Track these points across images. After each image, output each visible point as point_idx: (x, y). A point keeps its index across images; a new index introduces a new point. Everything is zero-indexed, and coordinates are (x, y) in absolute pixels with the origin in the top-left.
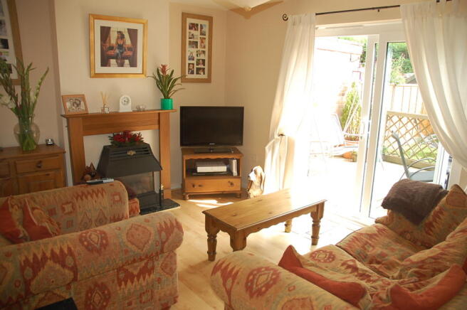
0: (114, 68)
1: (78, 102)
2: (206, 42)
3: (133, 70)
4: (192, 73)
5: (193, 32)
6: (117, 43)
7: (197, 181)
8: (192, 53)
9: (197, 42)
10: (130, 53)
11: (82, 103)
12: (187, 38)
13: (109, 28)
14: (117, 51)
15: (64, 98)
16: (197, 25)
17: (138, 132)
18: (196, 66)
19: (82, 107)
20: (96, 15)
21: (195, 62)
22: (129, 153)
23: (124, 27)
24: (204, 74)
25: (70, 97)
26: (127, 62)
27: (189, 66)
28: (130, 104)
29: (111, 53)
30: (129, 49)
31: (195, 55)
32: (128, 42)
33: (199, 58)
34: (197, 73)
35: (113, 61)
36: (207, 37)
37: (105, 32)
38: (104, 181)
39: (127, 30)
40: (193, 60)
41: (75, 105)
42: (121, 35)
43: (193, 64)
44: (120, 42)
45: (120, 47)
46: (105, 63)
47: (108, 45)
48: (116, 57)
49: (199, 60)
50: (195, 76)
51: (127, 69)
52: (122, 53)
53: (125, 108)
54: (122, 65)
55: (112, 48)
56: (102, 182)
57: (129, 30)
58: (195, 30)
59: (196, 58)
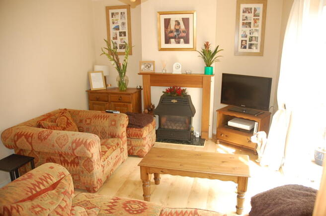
0: (173, 44)
1: (149, 65)
2: (260, 23)
3: (186, 46)
4: (245, 48)
5: (247, 14)
6: (175, 28)
7: (226, 132)
8: (245, 32)
9: (250, 23)
10: (184, 35)
11: (152, 66)
12: (241, 19)
13: (170, 19)
14: (175, 33)
15: (141, 63)
16: (251, 9)
17: (184, 88)
18: (248, 42)
19: (152, 69)
20: (161, 12)
21: (247, 39)
22: (172, 101)
23: (179, 17)
24: (257, 48)
25: (144, 63)
26: (182, 40)
27: (242, 42)
28: (180, 68)
29: (171, 35)
30: (184, 32)
31: (248, 33)
32: (182, 27)
33: (251, 36)
34: (250, 48)
35: (173, 40)
36: (261, 18)
37: (167, 22)
38: (114, 112)
39: (181, 19)
40: (246, 37)
41: (147, 67)
42: (178, 23)
43: (246, 41)
44: (177, 27)
45: (177, 30)
46: (167, 41)
47: (169, 30)
48: (174, 38)
49: (252, 37)
50: (247, 50)
51: (182, 45)
52: (179, 34)
53: (177, 71)
54: (179, 42)
55: (172, 32)
56: (112, 113)
57: (183, 19)
58: (249, 13)
59: (249, 36)
